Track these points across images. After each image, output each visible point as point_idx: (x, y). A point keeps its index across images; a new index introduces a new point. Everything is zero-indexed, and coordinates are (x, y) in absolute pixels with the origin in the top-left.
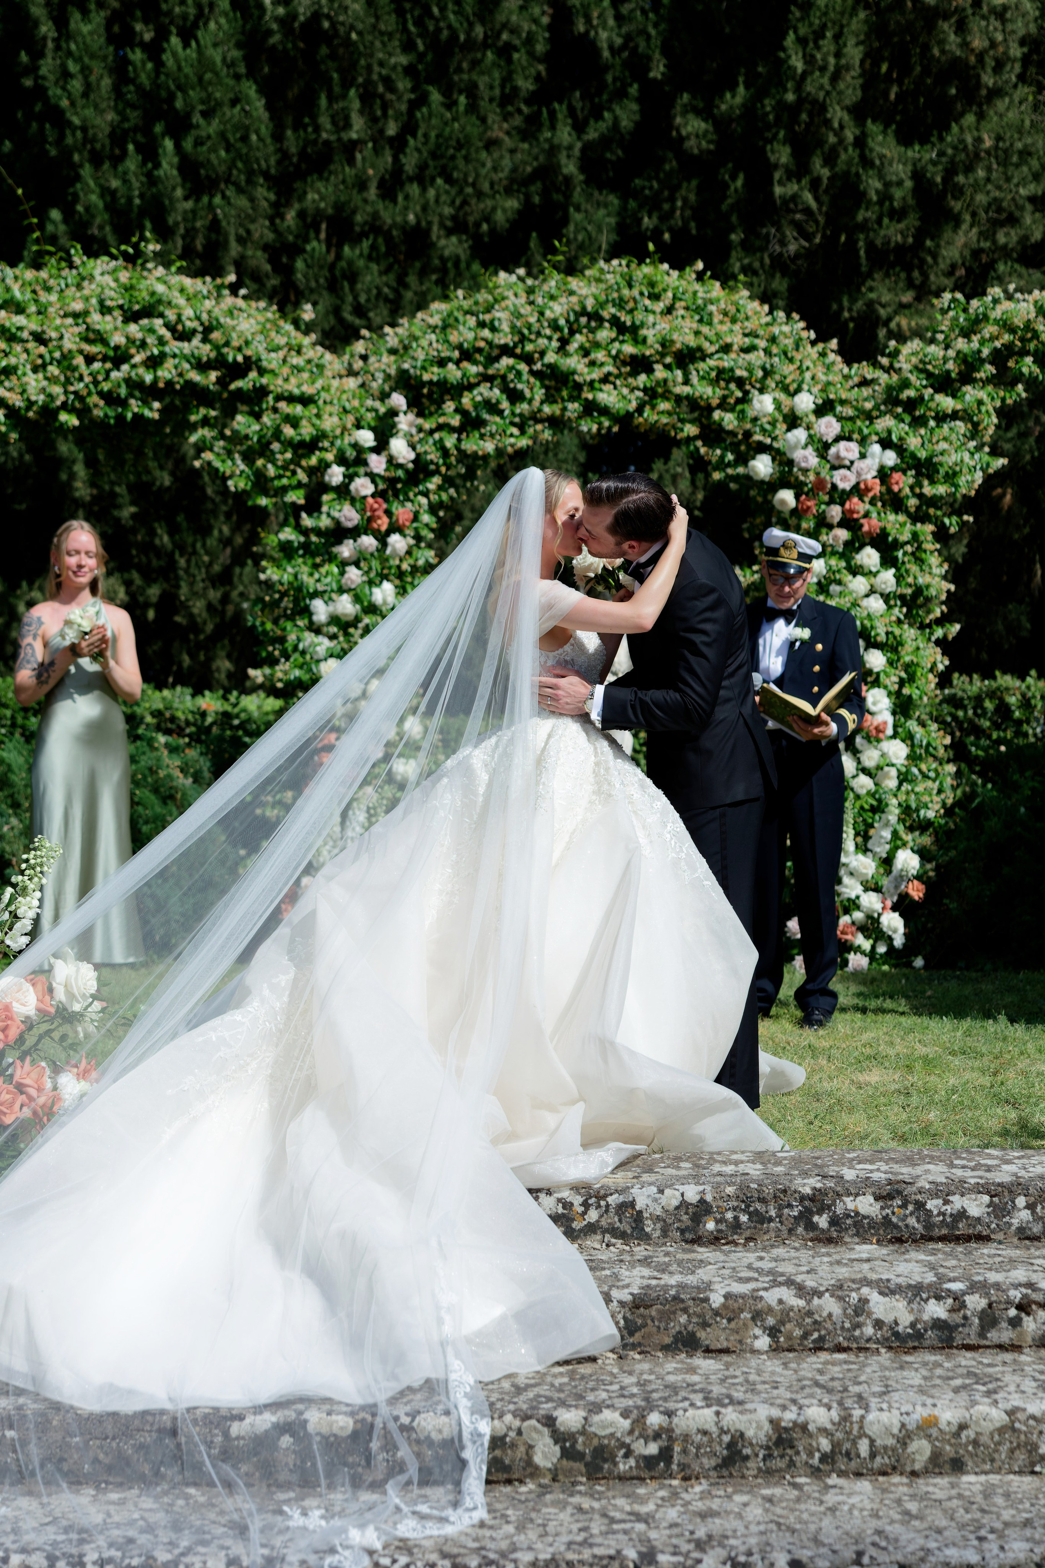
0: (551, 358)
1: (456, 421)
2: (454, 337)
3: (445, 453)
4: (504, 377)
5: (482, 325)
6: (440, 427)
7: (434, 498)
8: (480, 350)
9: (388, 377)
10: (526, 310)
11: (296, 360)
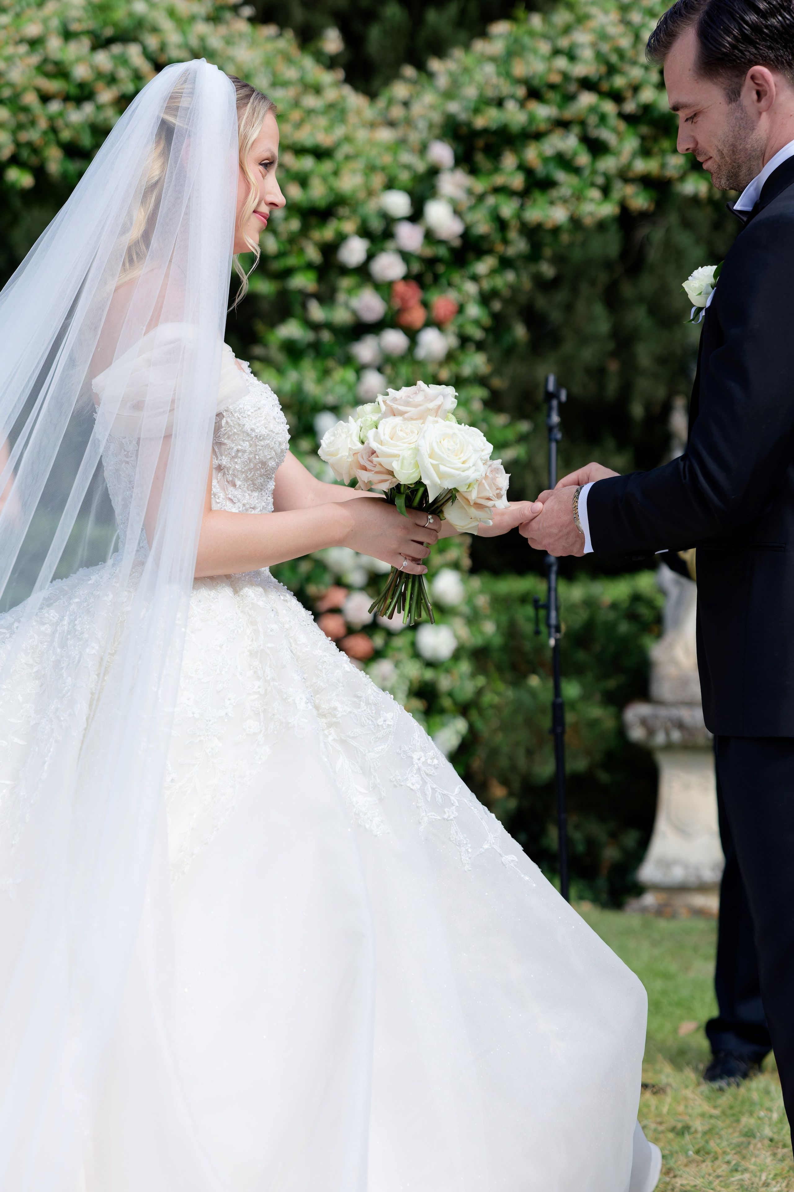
0: (647, 95)
1: (517, 181)
2: (519, 69)
3: (502, 224)
4: (582, 123)
5: (556, 52)
6: (497, 190)
7: (486, 285)
8: (552, 87)
9: (431, 126)
10: (615, 30)
11: (311, 101)
